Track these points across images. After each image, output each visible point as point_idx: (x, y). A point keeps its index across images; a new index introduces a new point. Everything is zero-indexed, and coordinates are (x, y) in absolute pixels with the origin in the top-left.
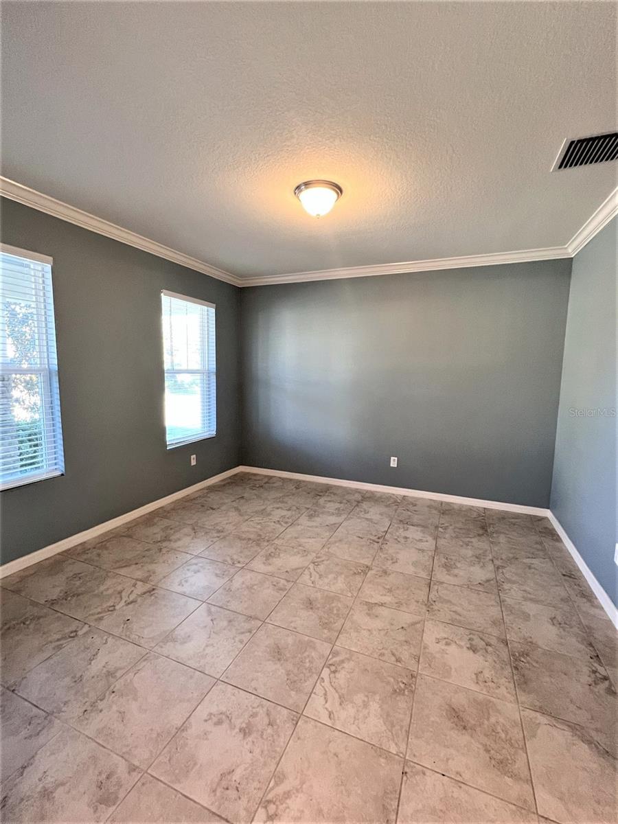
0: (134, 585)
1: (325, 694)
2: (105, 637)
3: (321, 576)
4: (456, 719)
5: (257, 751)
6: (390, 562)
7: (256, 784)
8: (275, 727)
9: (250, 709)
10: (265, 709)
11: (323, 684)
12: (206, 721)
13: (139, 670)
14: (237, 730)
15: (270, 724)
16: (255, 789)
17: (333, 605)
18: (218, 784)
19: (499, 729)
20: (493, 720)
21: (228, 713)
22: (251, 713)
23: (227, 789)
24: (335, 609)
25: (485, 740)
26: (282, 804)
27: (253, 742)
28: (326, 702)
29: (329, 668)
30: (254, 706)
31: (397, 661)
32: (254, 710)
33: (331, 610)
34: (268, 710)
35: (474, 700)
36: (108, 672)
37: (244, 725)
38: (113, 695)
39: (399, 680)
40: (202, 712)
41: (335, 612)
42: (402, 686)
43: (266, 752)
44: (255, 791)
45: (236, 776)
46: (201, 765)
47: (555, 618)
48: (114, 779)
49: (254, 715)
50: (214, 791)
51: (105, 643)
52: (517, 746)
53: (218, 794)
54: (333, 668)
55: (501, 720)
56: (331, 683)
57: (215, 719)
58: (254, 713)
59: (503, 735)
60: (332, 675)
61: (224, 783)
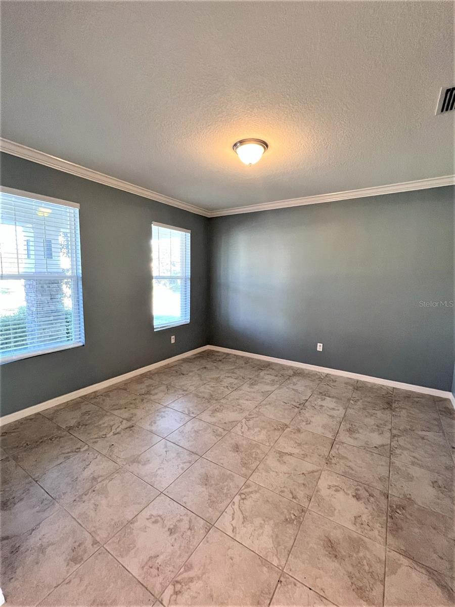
0: (121, 422)
1: (233, 514)
2: (96, 455)
3: (249, 429)
4: (330, 549)
5: (177, 546)
6: (304, 423)
7: (171, 568)
8: (193, 531)
9: (179, 516)
10: (188, 518)
11: (233, 507)
12: (147, 519)
13: (112, 479)
14: (167, 529)
15: (190, 529)
16: (170, 571)
17: (254, 450)
18: (147, 563)
19: (365, 562)
20: (361, 554)
21: (163, 516)
22: (178, 519)
23: (151, 568)
24: (254, 454)
25: (350, 569)
26: (186, 585)
27: (176, 539)
28: (233, 520)
29: (240, 495)
30: (181, 514)
31: (293, 498)
32: (181, 517)
33: (251, 454)
34: (190, 519)
35: (349, 537)
36: (94, 477)
37: (172, 527)
38: (94, 493)
39: (292, 512)
40: (146, 513)
41: (254, 456)
42: (293, 517)
43: (182, 548)
44: (170, 573)
45: (159, 560)
46: (138, 549)
47: (436, 482)
48: (82, 547)
49: (180, 521)
50: (143, 567)
51: (96, 458)
52: (377, 578)
53: (145, 570)
54: (243, 496)
55: (368, 556)
56: (239, 506)
57: (153, 519)
58: (180, 519)
59: (367, 568)
60: (242, 501)
61: (150, 564)
